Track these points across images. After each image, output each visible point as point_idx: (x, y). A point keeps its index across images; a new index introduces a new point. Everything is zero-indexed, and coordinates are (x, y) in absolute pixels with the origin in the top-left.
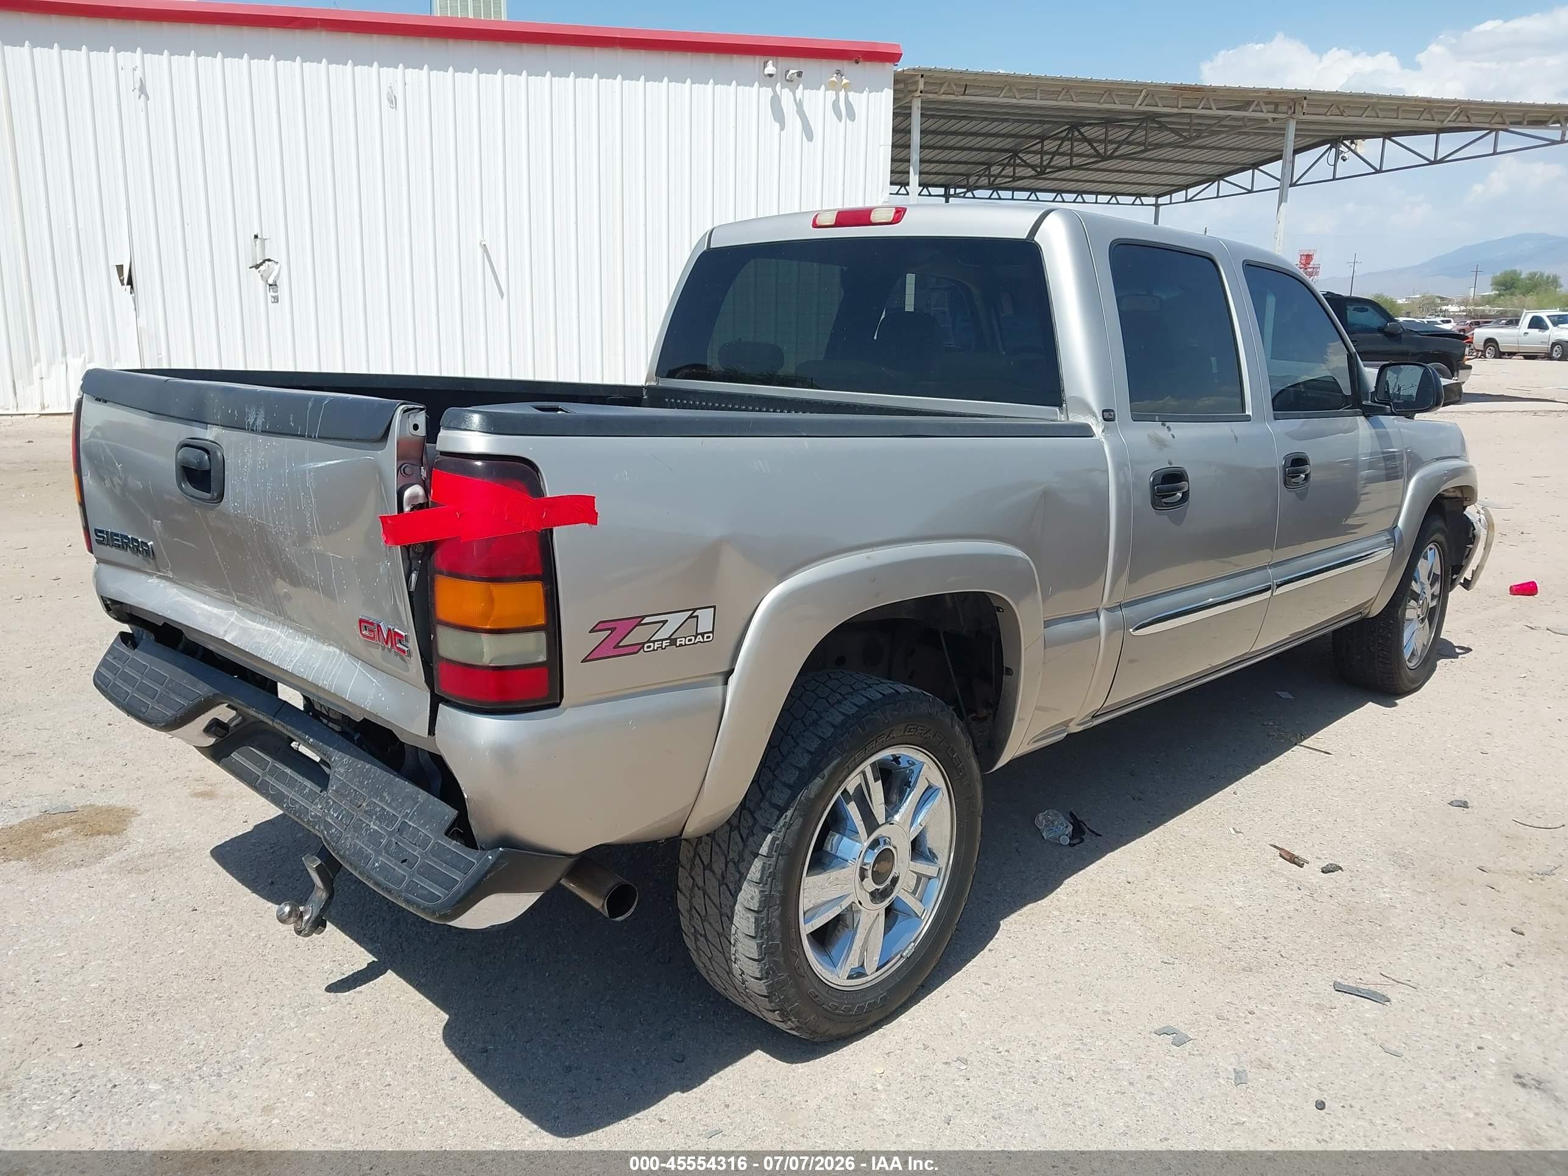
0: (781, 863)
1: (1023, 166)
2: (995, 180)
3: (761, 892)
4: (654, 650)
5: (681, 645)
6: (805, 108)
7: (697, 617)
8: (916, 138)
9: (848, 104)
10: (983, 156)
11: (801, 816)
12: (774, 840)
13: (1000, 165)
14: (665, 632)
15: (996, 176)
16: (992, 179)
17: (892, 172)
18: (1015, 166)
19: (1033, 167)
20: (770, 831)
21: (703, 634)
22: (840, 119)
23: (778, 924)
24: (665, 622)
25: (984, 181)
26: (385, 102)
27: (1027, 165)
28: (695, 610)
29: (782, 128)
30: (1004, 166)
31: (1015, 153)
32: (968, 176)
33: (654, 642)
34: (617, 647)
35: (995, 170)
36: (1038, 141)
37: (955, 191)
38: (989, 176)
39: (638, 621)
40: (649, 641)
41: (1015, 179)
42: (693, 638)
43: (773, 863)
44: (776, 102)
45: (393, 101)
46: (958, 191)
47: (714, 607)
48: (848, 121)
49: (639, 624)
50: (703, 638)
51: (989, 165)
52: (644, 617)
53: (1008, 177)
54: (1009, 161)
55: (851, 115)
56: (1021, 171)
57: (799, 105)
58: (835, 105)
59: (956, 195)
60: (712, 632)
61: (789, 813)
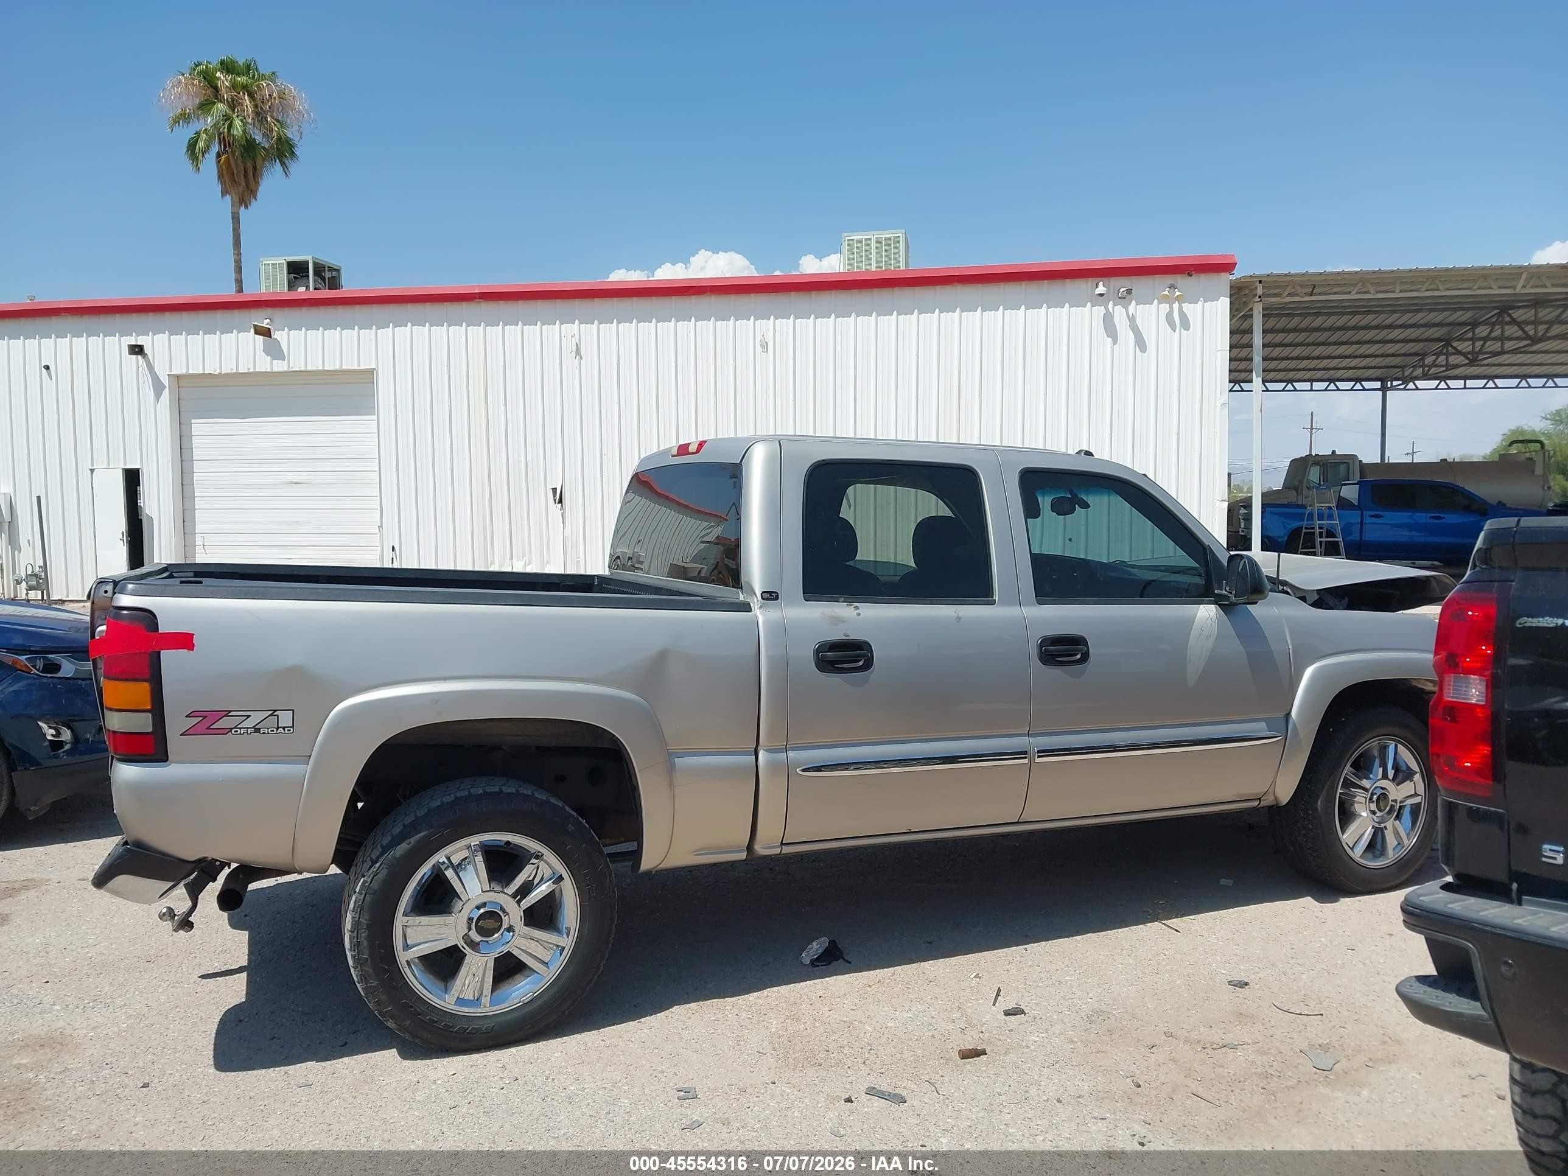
0: (368, 898)
1: (1454, 354)
2: (1429, 370)
3: (353, 917)
4: (240, 734)
5: (264, 733)
6: (1139, 322)
7: (278, 716)
8: (1258, 339)
9: (1182, 314)
10: (1417, 347)
11: (387, 868)
12: (364, 882)
13: (1433, 355)
14: (250, 723)
15: (1430, 367)
16: (1426, 369)
17: (1230, 371)
18: (1447, 354)
19: (1464, 355)
20: (364, 876)
21: (284, 728)
22: (1173, 328)
23: (365, 943)
24: (249, 716)
25: (1419, 372)
26: (758, 347)
27: (1459, 353)
28: (275, 711)
29: (1115, 342)
30: (1438, 355)
31: (1447, 342)
32: (1403, 367)
33: (240, 728)
34: (208, 728)
35: (1429, 360)
36: (1469, 328)
37: (1392, 384)
38: (1423, 366)
39: (227, 713)
40: (235, 728)
41: (1449, 367)
42: (275, 730)
43: (362, 899)
44: (1108, 319)
45: (765, 347)
46: (1395, 383)
47: (293, 710)
48: (1182, 330)
49: (226, 715)
50: (284, 730)
51: (1423, 355)
52: (231, 711)
53: (1441, 366)
54: (1442, 349)
55: (1186, 324)
56: (1454, 359)
57: (1132, 320)
58: (1169, 317)
59: (1394, 388)
60: (293, 727)
61: (377, 865)
